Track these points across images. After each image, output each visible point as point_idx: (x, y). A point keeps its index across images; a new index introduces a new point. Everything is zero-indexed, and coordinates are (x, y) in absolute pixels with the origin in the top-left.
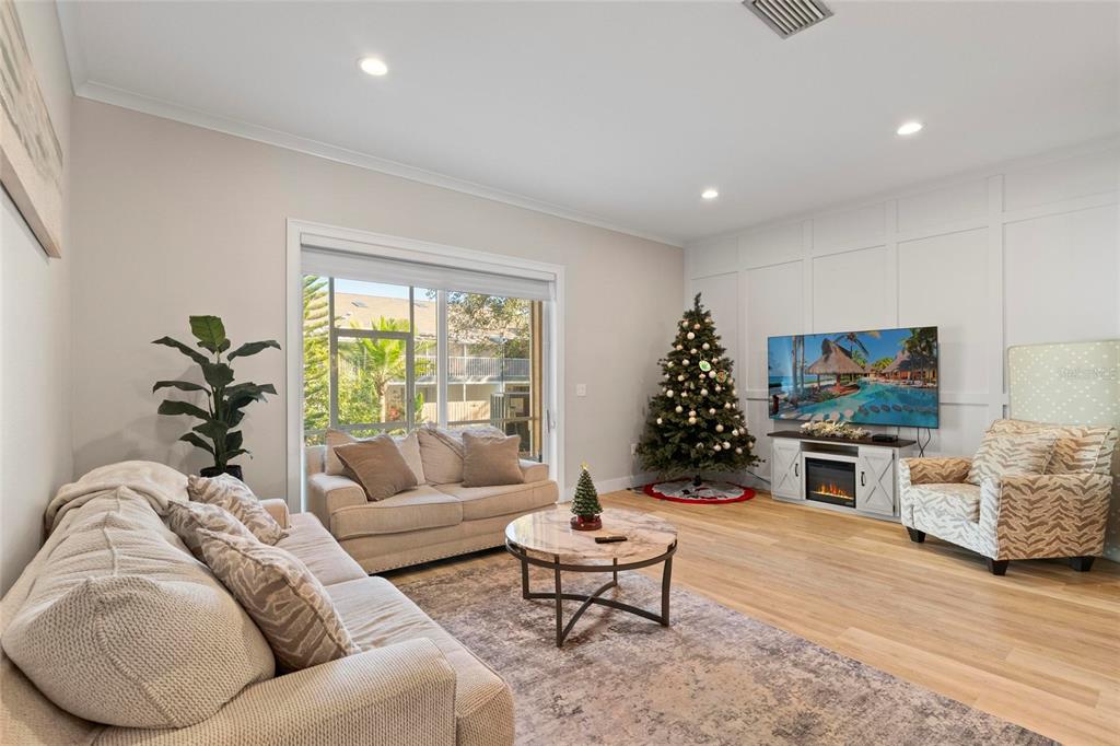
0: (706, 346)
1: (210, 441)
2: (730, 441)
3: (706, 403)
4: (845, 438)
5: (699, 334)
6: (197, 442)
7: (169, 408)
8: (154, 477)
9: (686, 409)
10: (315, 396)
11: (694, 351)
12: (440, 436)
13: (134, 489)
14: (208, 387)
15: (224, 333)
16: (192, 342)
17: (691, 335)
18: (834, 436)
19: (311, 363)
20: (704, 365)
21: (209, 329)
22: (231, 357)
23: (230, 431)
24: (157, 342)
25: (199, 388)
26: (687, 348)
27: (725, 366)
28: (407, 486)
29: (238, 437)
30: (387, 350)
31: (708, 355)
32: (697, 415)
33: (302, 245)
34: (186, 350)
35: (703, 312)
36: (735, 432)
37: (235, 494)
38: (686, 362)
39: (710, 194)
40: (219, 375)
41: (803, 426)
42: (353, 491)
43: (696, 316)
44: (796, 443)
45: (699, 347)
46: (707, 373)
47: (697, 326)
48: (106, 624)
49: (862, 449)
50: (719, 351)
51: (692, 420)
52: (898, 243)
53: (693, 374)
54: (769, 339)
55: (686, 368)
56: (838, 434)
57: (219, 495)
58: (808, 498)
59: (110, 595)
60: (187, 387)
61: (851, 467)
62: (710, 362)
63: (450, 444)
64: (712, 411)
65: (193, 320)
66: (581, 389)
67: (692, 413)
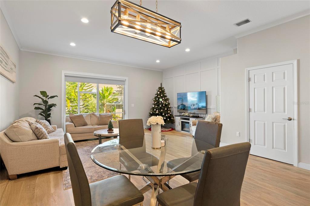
0: (162, 95)
1: (44, 115)
2: (165, 117)
3: (161, 108)
4: (189, 116)
5: (160, 92)
6: (41, 115)
7: (36, 108)
8: (30, 119)
9: (156, 110)
10: (87, 107)
11: (159, 96)
12: (95, 115)
13: (26, 121)
14: (44, 104)
15: (47, 94)
16: (41, 96)
17: (159, 93)
18: (187, 116)
19: (86, 98)
20: (161, 100)
21: (44, 93)
22: (48, 99)
23: (48, 113)
24: (34, 96)
25: (42, 104)
26: (158, 96)
27: (166, 100)
28: (85, 124)
29: (50, 114)
30: (106, 95)
31: (162, 97)
32: (158, 111)
33: (65, 76)
34: (40, 97)
35: (162, 87)
36: (167, 115)
37: (45, 123)
38: (157, 99)
39: (158, 61)
40: (46, 102)
41: (182, 114)
42: (72, 125)
43: (161, 88)
44: (179, 118)
45: (160, 96)
46: (161, 102)
47: (160, 91)
48: (15, 129)
49: (191, 119)
50: (166, 96)
51: (157, 112)
52: (201, 72)
53: (158, 101)
54: (177, 93)
55: (157, 100)
56: (188, 116)
57: (41, 123)
58: (182, 130)
59: (15, 126)
60: (40, 104)
61: (189, 123)
62: (162, 99)
63: (97, 117)
64: (162, 110)
65: (40, 92)
66: (133, 105)
67: (157, 111)
